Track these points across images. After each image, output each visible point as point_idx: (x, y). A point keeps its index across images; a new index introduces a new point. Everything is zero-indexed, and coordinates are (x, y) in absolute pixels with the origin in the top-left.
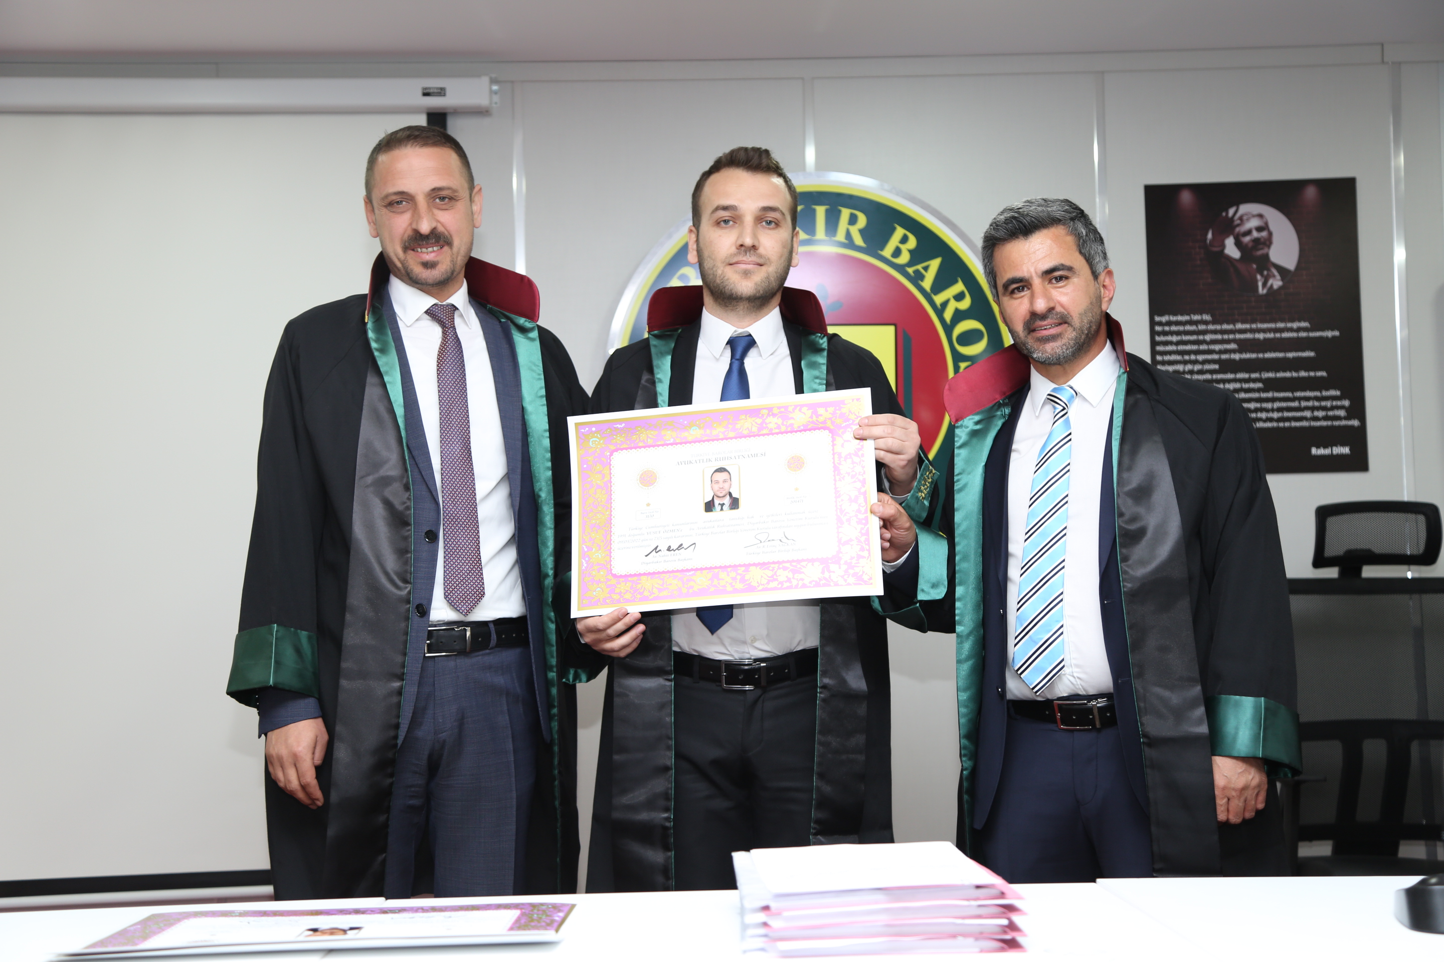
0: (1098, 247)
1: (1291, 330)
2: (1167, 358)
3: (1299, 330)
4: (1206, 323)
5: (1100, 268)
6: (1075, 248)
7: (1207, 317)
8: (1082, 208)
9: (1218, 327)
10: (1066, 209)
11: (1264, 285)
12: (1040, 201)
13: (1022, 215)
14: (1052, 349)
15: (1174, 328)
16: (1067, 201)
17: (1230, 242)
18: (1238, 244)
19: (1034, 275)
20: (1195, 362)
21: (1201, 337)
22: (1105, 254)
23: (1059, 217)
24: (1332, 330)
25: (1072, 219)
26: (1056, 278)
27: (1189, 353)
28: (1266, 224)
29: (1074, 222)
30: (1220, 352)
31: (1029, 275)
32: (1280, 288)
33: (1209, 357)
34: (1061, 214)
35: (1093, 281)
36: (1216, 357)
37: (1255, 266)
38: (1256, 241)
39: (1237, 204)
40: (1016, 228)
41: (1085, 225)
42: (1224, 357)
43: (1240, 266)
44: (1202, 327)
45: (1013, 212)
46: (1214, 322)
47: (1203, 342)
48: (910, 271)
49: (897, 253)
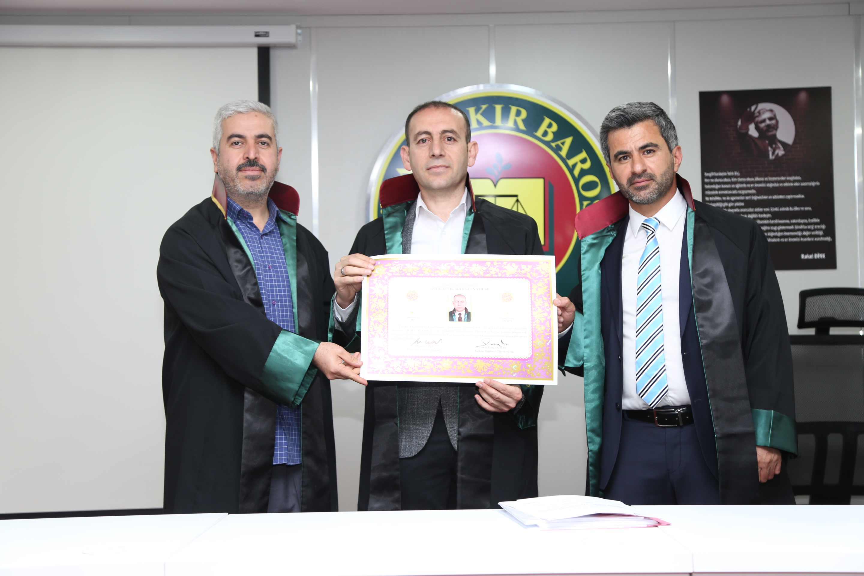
0: (672, 132)
1: (789, 181)
2: (712, 199)
3: (794, 181)
4: (736, 177)
5: (673, 145)
6: (659, 133)
7: (737, 174)
8: (662, 108)
9: (744, 180)
10: (654, 110)
11: (773, 153)
12: (637, 104)
13: (626, 113)
14: (644, 195)
15: (717, 180)
16: (652, 104)
17: (752, 127)
18: (757, 128)
19: (634, 150)
20: (729, 201)
21: (733, 186)
22: (676, 136)
23: (649, 115)
24: (815, 181)
25: (657, 116)
26: (647, 151)
27: (726, 195)
28: (775, 116)
29: (658, 117)
30: (745, 195)
31: (631, 150)
32: (783, 156)
33: (738, 198)
34: (650, 113)
35: (669, 154)
36: (742, 198)
37: (767, 142)
38: (769, 126)
39: (757, 103)
40: (623, 122)
41: (665, 119)
42: (747, 198)
43: (758, 142)
44: (734, 180)
45: (620, 111)
46: (741, 177)
47: (735, 189)
48: (553, 145)
49: (545, 134)
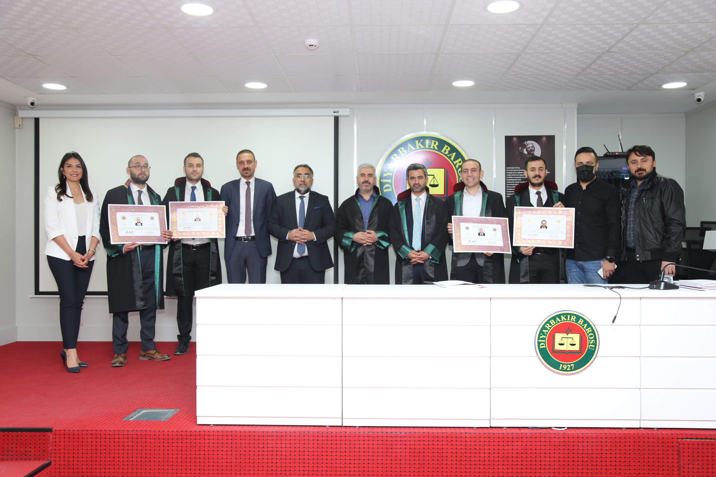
2: (509, 177)
4: (519, 169)
7: (519, 168)
9: (521, 170)
15: (511, 170)
17: (525, 150)
18: (527, 150)
20: (516, 179)
21: (517, 173)
27: (514, 176)
28: (534, 146)
30: (522, 176)
33: (519, 177)
36: (521, 177)
37: (531, 156)
38: (531, 150)
39: (527, 141)
42: (523, 177)
43: (527, 156)
44: (518, 170)
46: (520, 169)
47: (518, 174)
48: (448, 155)
49: (445, 151)
